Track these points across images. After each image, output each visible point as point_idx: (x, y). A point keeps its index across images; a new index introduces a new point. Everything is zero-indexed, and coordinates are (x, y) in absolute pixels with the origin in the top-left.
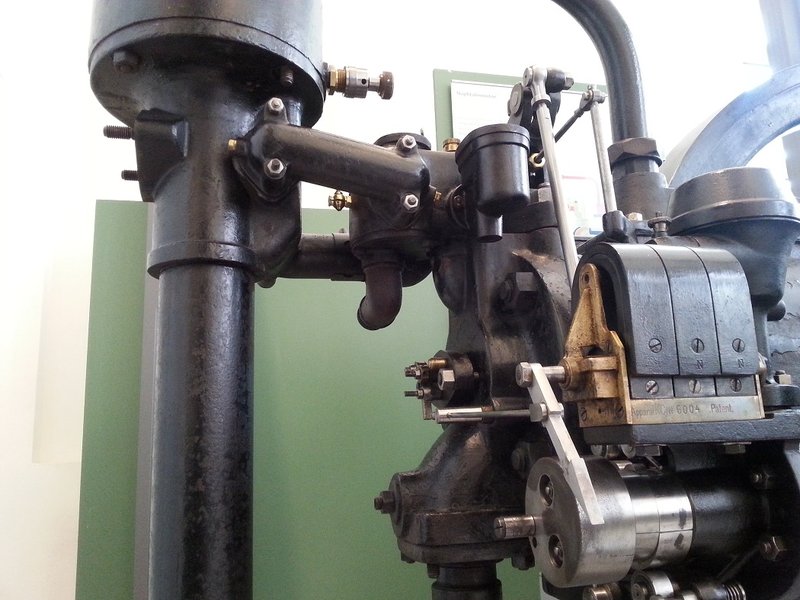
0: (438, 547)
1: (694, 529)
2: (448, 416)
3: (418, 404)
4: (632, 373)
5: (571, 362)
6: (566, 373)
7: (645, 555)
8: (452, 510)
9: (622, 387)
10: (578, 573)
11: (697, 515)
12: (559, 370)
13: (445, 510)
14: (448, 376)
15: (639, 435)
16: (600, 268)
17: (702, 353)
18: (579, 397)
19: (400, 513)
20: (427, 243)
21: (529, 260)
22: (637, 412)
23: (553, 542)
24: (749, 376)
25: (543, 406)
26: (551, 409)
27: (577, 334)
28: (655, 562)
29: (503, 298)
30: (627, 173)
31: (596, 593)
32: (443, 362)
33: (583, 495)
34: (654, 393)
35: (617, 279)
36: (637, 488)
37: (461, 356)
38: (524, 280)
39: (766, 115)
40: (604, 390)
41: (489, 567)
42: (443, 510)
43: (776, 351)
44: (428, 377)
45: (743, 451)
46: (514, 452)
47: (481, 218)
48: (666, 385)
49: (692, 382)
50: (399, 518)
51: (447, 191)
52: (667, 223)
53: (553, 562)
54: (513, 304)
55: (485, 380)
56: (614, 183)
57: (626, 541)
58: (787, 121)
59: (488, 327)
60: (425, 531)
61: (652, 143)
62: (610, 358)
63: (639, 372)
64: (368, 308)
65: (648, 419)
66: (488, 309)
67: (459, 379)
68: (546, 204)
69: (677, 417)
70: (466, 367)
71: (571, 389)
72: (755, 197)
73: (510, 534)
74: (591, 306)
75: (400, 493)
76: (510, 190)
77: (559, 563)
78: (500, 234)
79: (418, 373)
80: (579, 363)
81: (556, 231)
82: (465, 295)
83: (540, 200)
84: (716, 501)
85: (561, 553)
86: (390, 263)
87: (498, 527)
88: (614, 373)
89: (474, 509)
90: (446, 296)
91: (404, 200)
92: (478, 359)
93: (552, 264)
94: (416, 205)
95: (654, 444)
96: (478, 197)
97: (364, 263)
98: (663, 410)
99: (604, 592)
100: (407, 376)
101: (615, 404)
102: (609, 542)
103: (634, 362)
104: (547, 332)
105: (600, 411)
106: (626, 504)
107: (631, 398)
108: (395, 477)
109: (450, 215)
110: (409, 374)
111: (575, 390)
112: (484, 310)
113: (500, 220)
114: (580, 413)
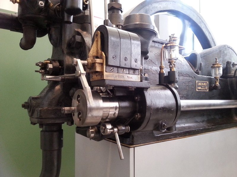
0: (43, 118)
1: (119, 111)
2: (49, 78)
3: (40, 75)
4: (107, 65)
5: (90, 60)
6: (88, 63)
7: (105, 118)
8: (48, 108)
9: (104, 68)
10: (85, 122)
11: (120, 108)
12: (86, 62)
13: (46, 108)
14: (50, 66)
15: (107, 83)
16: (101, 33)
17: (127, 62)
18: (91, 71)
19: (31, 109)
20: (46, 21)
21: (80, 32)
22: (107, 76)
23: (79, 114)
24: (138, 69)
25: (79, 71)
26: (82, 72)
27: (92, 52)
28: (107, 120)
29: (71, 43)
30: (112, 13)
31: (91, 131)
32: (49, 62)
33: (89, 97)
34: (112, 71)
35: (105, 36)
36: (105, 100)
37: (55, 60)
38: (78, 38)
39: (151, 8)
40: (98, 69)
41: (60, 125)
42: (45, 108)
43: (145, 69)
44: (44, 66)
45: (134, 90)
46: (70, 91)
47: (66, 15)
48: (116, 69)
49: (123, 69)
50: (30, 110)
51: (55, 5)
52: (122, 26)
53: (78, 120)
54: (74, 46)
55: (63, 68)
56: (108, 15)
57: (100, 114)
58: (156, 11)
59: (65, 52)
60: (39, 114)
61: (121, 5)
62: (101, 60)
63: (109, 64)
64: (23, 41)
65: (110, 78)
66: (66, 46)
67: (54, 67)
68: (87, 16)
69: (118, 79)
70: (57, 64)
71: (89, 68)
72: (146, 23)
73: (66, 112)
74: (97, 44)
75: (31, 103)
76: (76, 6)
77: (80, 120)
78: (72, 21)
79: (40, 65)
80: (92, 60)
81: (90, 25)
82: (58, 41)
83: (86, 14)
84: (125, 104)
85: (81, 117)
86: (33, 26)
87: (63, 110)
88: (102, 64)
89: (56, 108)
90: (52, 41)
91: (39, 3)
92: (61, 62)
93: (87, 35)
94: (43, 5)
95: (111, 85)
96: (65, 6)
97: (23, 25)
98: (114, 76)
99: (93, 130)
100: (36, 65)
101: (101, 73)
102: (95, 113)
103: (108, 62)
104: (84, 55)
105: (97, 76)
106: (101, 104)
107: (106, 72)
108: (30, 98)
109: (55, 13)
110: (37, 65)
111: (90, 69)
112: (64, 46)
113: (72, 17)
114: (91, 77)
